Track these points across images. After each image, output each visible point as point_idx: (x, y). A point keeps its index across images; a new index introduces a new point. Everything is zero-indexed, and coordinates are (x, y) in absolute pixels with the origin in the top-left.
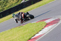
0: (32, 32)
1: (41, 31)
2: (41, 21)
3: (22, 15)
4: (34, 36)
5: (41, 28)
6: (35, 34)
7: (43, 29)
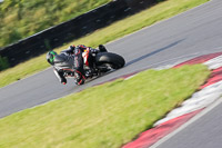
0: (157, 103)
1: (190, 97)
2: (189, 62)
3: (84, 54)
4: (164, 117)
5: (192, 87)
6: (167, 109)
7: (198, 90)
